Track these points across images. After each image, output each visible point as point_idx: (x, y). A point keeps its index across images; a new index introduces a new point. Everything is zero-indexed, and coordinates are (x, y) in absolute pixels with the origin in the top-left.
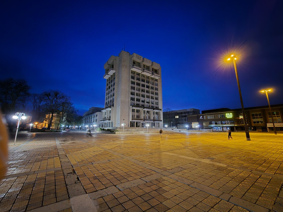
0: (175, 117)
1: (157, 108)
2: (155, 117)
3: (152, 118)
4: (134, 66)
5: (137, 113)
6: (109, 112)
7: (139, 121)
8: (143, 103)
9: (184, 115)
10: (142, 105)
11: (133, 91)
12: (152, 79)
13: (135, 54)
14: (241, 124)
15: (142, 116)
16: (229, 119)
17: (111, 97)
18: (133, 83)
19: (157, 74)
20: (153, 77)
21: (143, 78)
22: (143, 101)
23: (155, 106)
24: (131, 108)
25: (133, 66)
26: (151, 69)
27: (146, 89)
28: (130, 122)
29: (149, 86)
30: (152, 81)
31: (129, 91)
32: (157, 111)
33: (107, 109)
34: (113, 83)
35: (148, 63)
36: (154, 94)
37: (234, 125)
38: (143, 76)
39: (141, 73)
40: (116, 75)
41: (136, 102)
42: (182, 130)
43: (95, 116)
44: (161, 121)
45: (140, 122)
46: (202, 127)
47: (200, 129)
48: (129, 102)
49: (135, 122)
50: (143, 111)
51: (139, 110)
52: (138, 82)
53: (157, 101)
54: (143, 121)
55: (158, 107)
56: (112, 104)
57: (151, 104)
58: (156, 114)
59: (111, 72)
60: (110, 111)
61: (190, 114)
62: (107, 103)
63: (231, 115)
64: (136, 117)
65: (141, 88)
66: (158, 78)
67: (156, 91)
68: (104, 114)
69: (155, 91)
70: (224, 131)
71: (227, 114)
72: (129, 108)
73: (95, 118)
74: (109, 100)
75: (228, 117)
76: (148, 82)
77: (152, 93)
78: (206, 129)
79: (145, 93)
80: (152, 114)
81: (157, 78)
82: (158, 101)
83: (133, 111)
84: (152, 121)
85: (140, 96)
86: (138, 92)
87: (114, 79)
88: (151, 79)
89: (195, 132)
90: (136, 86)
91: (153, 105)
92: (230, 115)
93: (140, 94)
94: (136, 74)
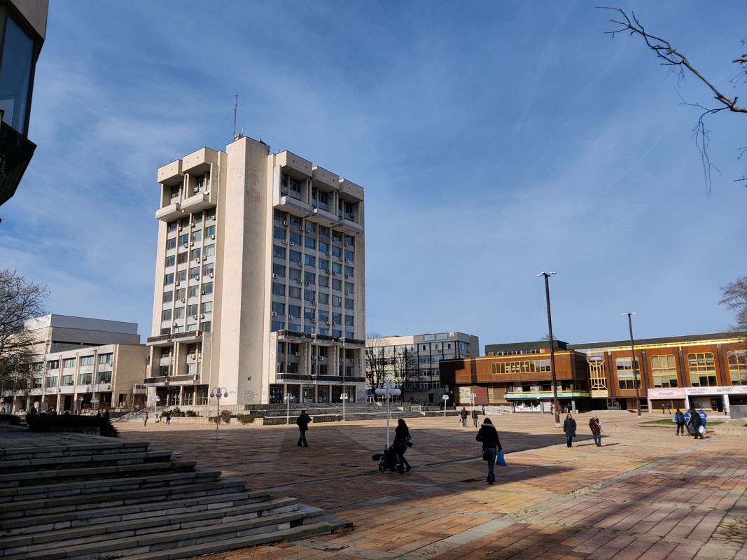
2: (342, 367)
3: (336, 373)
5: (292, 356)
6: (184, 350)
8: (308, 323)
10: (306, 329)
11: (279, 280)
12: (337, 236)
15: (307, 366)
18: (279, 252)
21: (311, 235)
22: (308, 316)
23: (344, 328)
24: (275, 338)
26: (335, 203)
27: (318, 272)
28: (271, 385)
29: (329, 262)
30: (338, 244)
32: (351, 347)
34: (201, 245)
36: (341, 289)
37: (571, 395)
39: (306, 216)
41: (287, 319)
44: (363, 380)
45: (299, 387)
49: (283, 386)
50: (310, 348)
51: (298, 345)
52: (294, 250)
53: (350, 313)
54: (307, 381)
55: (354, 334)
56: (197, 322)
57: (332, 323)
58: (347, 357)
64: (286, 368)
65: (304, 268)
67: (350, 280)
69: (344, 280)
70: (545, 411)
72: (268, 340)
76: (325, 249)
77: (337, 286)
78: (495, 405)
79: (316, 287)
80: (336, 358)
83: (280, 348)
85: (300, 298)
86: (294, 284)
88: (332, 238)
90: (288, 264)
91: (337, 326)
93: (301, 290)
94: (287, 222)
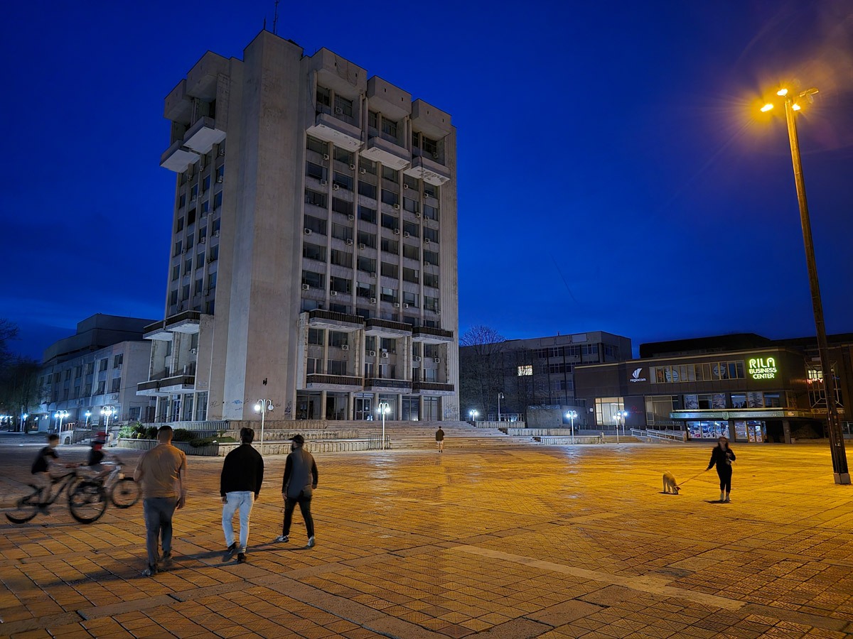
0: (517, 370)
1: (433, 328)
2: (420, 368)
3: (407, 376)
4: (325, 117)
5: (334, 349)
6: (186, 343)
7: (343, 388)
8: (364, 303)
9: (557, 360)
10: (359, 311)
11: (315, 239)
12: (412, 183)
13: (328, 56)
14: (812, 410)
15: (359, 365)
16: (763, 385)
17: (200, 265)
18: (315, 199)
19: (436, 160)
20: (415, 173)
21: (368, 179)
22: (363, 292)
23: (422, 314)
24: (305, 324)
25: (317, 113)
26: (407, 135)
27: (381, 233)
28: (298, 392)
29: (397, 219)
30: (413, 195)
31: (296, 239)
32: (432, 340)
33: (176, 329)
34: (210, 196)
35: (392, 103)
36: (417, 259)
37: (781, 414)
38: (367, 165)
39: (360, 150)
40: (230, 152)
41: (328, 296)
42: (549, 434)
43: (111, 363)
44: (451, 388)
45: (348, 395)
46: (639, 422)
47: (632, 430)
48: (293, 296)
49: (320, 394)
50: (364, 338)
51: (346, 334)
52: (341, 197)
53: (432, 293)
54: (362, 387)
55: (439, 322)
56: (202, 302)
57: (404, 306)
58: (426, 355)
59: (204, 139)
60: (194, 337)
61: (586, 358)
62: (180, 295)
63: (771, 366)
64: (326, 369)
65: (357, 225)
66: (442, 180)
67: (431, 247)
68: (159, 352)
69: (423, 246)
70: (738, 438)
71: (752, 362)
72: (295, 325)
73: (111, 375)
74: (191, 281)
75: (759, 377)
76: (392, 200)
77: (411, 254)
78: (656, 428)
79: (377, 253)
80: (408, 355)
81: (435, 181)
82: (439, 292)
83: (315, 337)
84: (407, 391)
85: (351, 267)
86: (340, 246)
87: (219, 172)
88: (404, 186)
89: (606, 445)
90: (331, 217)
91: (411, 311)
92: (765, 364)
93: (352, 255)
94: (330, 157)
